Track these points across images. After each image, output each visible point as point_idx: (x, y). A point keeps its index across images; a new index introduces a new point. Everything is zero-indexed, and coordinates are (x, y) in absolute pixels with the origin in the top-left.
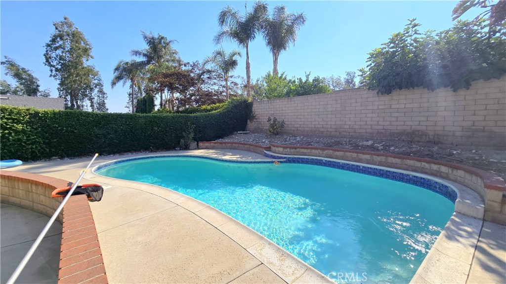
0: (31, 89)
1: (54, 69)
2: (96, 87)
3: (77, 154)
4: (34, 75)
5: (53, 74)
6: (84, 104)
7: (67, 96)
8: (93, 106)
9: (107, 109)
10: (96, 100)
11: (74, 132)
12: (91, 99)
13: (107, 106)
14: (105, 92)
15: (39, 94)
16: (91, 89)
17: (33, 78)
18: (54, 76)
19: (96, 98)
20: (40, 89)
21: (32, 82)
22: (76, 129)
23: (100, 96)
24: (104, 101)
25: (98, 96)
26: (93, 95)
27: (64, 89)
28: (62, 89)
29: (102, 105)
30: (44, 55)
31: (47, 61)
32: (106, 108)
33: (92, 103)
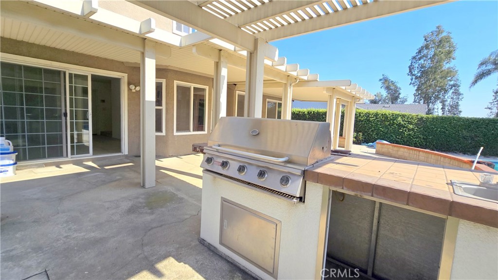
0: (394, 97)
1: (414, 77)
2: (451, 88)
3: (443, 149)
4: (398, 85)
5: (412, 82)
6: (436, 106)
7: (421, 100)
8: (445, 109)
9: (460, 112)
10: (449, 102)
11: (445, 133)
12: (443, 102)
13: (461, 108)
14: (461, 93)
15: (399, 100)
16: (446, 91)
17: (397, 88)
18: (413, 84)
19: (449, 100)
20: (401, 96)
21: (396, 91)
22: (447, 131)
23: (455, 97)
24: (457, 103)
25: (452, 98)
26: (446, 97)
27: (419, 94)
28: (417, 94)
29: (455, 107)
30: (409, 67)
31: (410, 71)
32: (460, 110)
33: (444, 105)
